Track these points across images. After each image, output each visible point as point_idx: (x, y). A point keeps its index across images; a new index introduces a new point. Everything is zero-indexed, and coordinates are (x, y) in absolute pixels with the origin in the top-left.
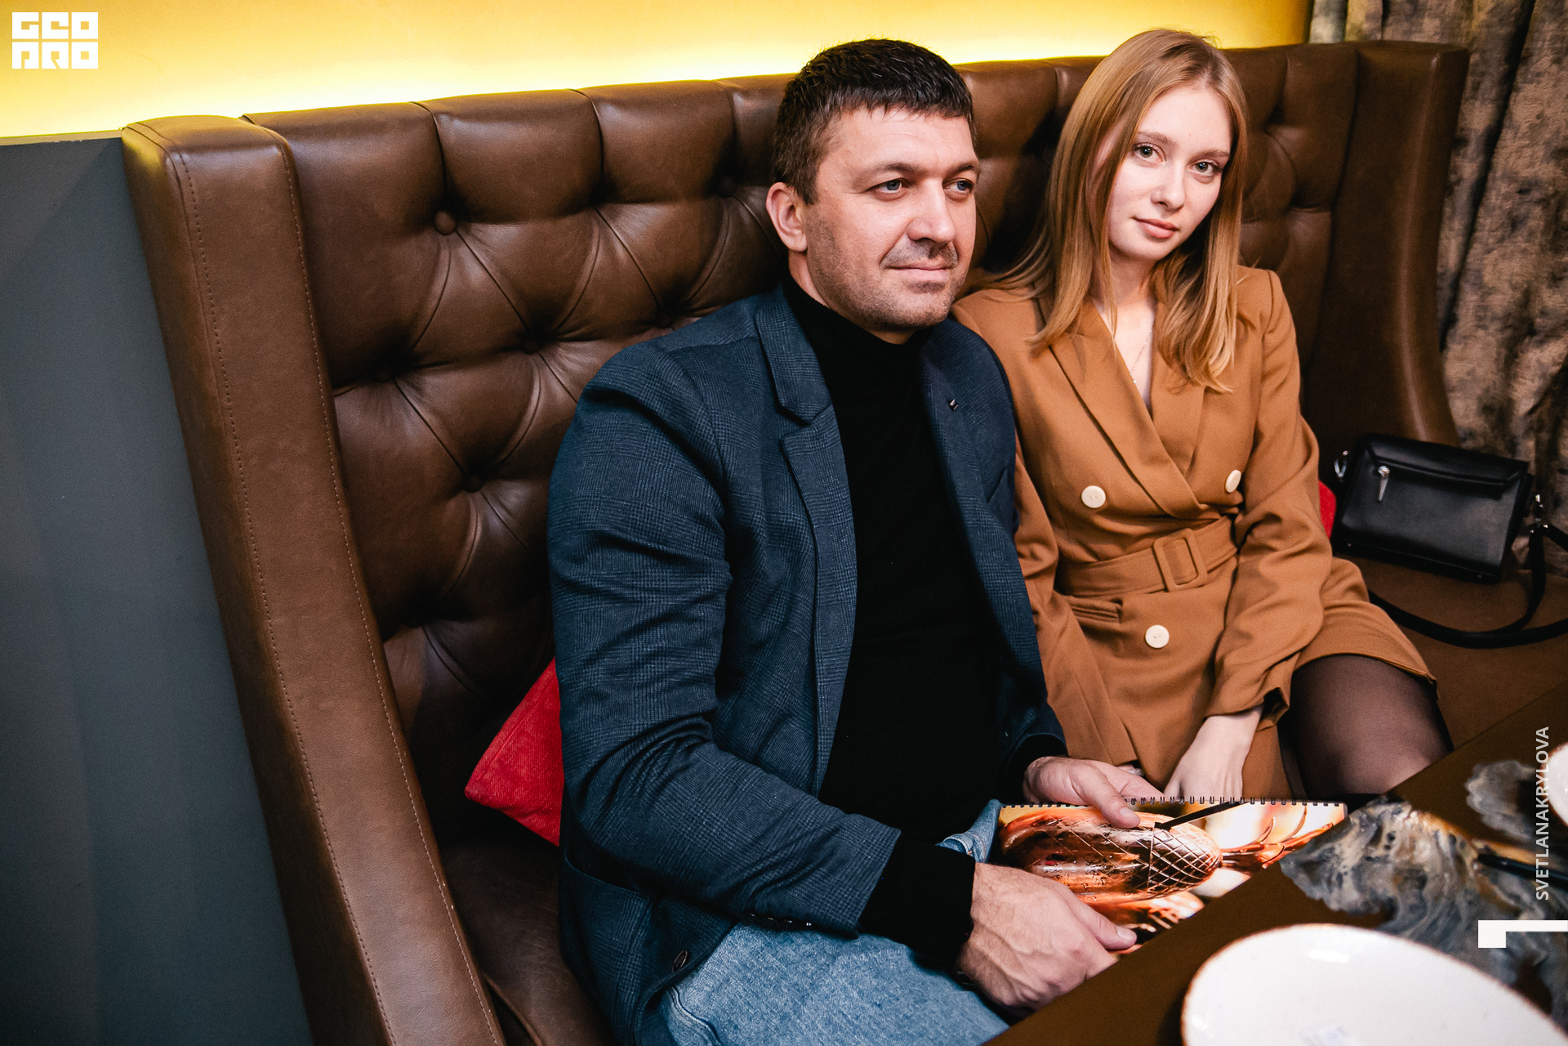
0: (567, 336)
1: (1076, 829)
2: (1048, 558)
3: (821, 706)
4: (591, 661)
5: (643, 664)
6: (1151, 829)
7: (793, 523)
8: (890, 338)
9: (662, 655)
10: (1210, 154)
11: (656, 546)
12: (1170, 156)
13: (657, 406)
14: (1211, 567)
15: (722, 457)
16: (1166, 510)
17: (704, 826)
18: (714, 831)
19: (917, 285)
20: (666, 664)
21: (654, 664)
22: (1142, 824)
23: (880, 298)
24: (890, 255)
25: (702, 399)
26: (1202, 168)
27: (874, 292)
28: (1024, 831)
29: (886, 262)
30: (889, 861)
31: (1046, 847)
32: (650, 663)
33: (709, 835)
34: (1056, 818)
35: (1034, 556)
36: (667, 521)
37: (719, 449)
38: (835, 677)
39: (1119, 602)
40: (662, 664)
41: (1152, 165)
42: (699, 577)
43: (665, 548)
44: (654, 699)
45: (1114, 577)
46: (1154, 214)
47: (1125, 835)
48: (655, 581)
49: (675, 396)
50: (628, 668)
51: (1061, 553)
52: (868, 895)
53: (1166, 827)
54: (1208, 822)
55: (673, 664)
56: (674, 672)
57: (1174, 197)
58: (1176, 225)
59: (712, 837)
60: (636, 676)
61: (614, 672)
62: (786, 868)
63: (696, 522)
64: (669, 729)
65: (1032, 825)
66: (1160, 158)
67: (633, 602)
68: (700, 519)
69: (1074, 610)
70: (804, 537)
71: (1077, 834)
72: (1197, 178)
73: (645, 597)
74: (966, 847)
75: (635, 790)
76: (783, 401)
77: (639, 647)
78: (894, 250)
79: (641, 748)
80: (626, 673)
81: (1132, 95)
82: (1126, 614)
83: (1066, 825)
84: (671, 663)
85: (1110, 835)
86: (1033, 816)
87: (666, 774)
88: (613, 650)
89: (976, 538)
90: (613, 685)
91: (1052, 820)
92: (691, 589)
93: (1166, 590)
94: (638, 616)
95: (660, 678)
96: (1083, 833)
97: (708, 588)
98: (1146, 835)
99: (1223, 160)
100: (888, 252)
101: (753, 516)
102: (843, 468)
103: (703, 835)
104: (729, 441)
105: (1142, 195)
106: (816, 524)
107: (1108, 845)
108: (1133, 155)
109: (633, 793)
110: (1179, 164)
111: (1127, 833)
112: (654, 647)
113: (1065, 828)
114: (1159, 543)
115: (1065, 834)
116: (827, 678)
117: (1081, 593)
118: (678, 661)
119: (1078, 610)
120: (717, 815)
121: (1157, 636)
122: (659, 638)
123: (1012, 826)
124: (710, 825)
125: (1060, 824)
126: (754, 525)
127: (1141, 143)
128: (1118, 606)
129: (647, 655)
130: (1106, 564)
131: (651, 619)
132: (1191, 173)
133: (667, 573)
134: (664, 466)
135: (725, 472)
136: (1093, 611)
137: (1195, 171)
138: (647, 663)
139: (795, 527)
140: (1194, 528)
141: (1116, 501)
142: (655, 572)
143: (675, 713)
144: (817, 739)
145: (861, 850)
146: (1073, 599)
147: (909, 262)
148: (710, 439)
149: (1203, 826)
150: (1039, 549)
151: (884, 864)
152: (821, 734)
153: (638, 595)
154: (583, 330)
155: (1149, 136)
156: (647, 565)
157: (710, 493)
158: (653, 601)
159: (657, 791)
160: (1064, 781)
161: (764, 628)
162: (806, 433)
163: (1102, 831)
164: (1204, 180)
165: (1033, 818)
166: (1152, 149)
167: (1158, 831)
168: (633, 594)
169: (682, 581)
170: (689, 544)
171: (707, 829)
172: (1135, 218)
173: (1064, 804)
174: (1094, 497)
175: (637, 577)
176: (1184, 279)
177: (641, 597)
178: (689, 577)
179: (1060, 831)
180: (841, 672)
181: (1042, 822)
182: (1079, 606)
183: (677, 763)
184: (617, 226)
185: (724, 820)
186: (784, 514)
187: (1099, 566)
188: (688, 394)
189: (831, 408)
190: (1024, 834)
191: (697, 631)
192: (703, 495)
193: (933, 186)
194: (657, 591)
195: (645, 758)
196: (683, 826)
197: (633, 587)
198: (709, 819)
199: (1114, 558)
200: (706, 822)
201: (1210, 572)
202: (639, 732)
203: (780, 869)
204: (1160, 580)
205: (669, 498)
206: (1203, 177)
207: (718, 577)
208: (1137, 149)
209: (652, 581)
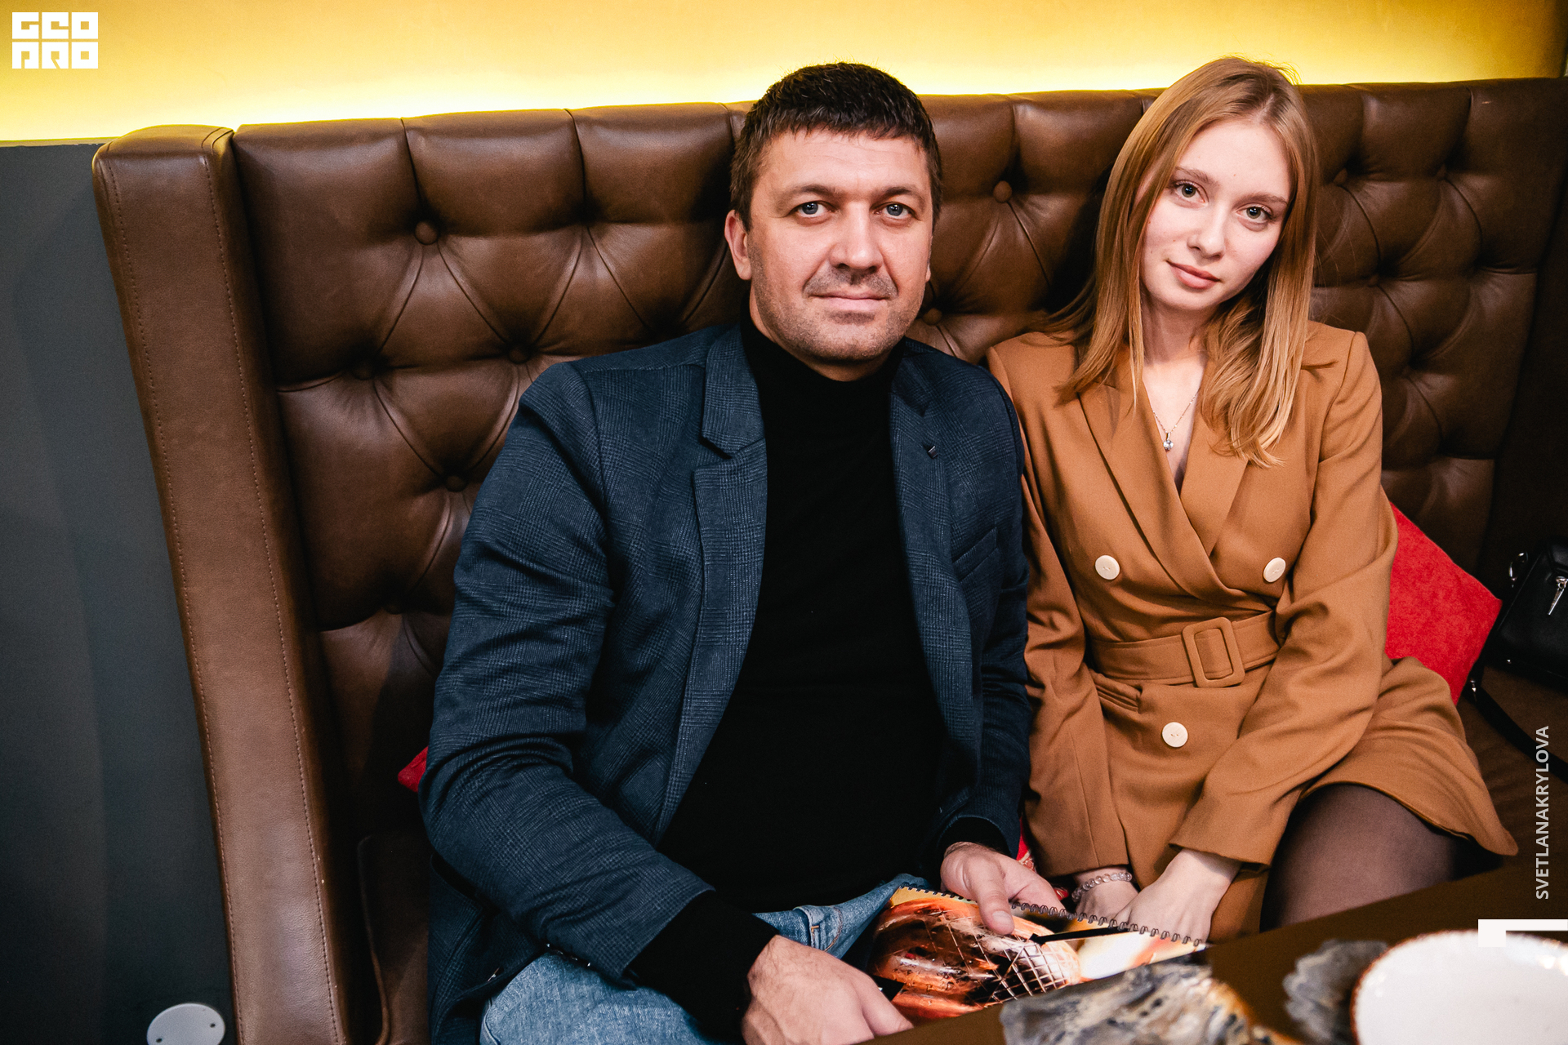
0: (548, 349)
1: (955, 925)
2: (1067, 628)
3: (680, 747)
4: (454, 668)
5: (496, 677)
6: (1025, 940)
7: (683, 557)
8: (833, 374)
9: (516, 672)
10: (1260, 198)
11: (528, 563)
12: (1213, 197)
13: (555, 426)
14: (1248, 666)
15: (603, 480)
16: (1188, 590)
17: (508, 846)
18: (516, 852)
19: (838, 315)
20: (518, 681)
21: (506, 679)
22: (1018, 932)
23: (804, 327)
24: (812, 282)
25: (596, 424)
26: (1254, 213)
27: (798, 320)
28: (905, 917)
29: (807, 289)
30: (676, 917)
31: (915, 937)
32: (503, 678)
33: (511, 855)
34: (943, 909)
35: (1053, 626)
36: (545, 540)
37: (602, 474)
38: (702, 720)
39: (1140, 689)
40: (514, 680)
41: (1192, 206)
42: (569, 599)
43: (535, 566)
44: (496, 713)
45: (1139, 661)
46: (1189, 260)
47: (996, 941)
48: (525, 597)
49: (570, 416)
50: (481, 679)
51: (1086, 627)
52: (642, 947)
53: (1040, 940)
54: (1086, 944)
55: (525, 682)
56: (525, 689)
57: (1211, 243)
58: (1216, 274)
59: (513, 858)
60: (487, 688)
61: (470, 681)
62: (575, 903)
63: (574, 545)
64: (504, 745)
65: (916, 912)
66: (1203, 198)
67: (497, 615)
68: (578, 542)
69: (1098, 689)
70: (692, 573)
71: (952, 930)
72: (1244, 224)
73: (510, 612)
74: (810, 921)
75: (459, 799)
76: (706, 433)
77: (498, 659)
78: (816, 277)
79: (470, 759)
80: (479, 684)
81: (1175, 126)
82: (1144, 705)
83: (948, 919)
84: (524, 680)
85: (983, 939)
86: (923, 902)
87: (485, 788)
88: (474, 660)
89: (921, 597)
90: (465, 694)
91: (937, 910)
92: (558, 610)
93: (1195, 684)
94: (499, 629)
95: (507, 694)
96: (958, 931)
97: (574, 611)
98: (1017, 946)
99: (1279, 207)
100: (810, 279)
101: (630, 545)
102: (762, 507)
103: (506, 855)
104: (614, 467)
105: (1177, 238)
106: (708, 561)
107: (974, 949)
108: (1172, 193)
109: (456, 802)
110: (1222, 208)
111: (1000, 940)
112: (509, 662)
113: (944, 921)
114: (1189, 629)
115: (943, 928)
116: (692, 719)
117: (1109, 673)
118: (532, 679)
119: (1103, 690)
120: (522, 837)
121: (1175, 734)
122: (517, 654)
123: (897, 910)
124: (513, 846)
125: (943, 916)
126: (630, 554)
127: (1180, 180)
128: (1138, 693)
129: (500, 669)
130: (1128, 646)
131: (509, 635)
132: (1238, 218)
133: (538, 591)
134: (553, 486)
135: (606, 499)
136: (1115, 695)
137: (1245, 215)
138: (500, 677)
139: (685, 562)
140: (1232, 618)
141: (1131, 574)
142: (526, 589)
143: (513, 729)
144: (668, 779)
145: (653, 899)
146: (1101, 678)
147: (829, 290)
148: (594, 464)
149: (1078, 948)
150: (1058, 619)
151: (670, 919)
152: (673, 776)
153: (505, 609)
154: (562, 344)
155: (1188, 173)
156: (519, 581)
157: (593, 516)
158: (516, 617)
159: (473, 803)
160: (957, 872)
161: (641, 660)
162: (726, 466)
163: (974, 931)
164: (1253, 227)
165: (921, 905)
166: (1196, 189)
167: (1031, 943)
168: (500, 607)
169: (550, 601)
170: (564, 566)
171: (510, 849)
172: (1168, 262)
173: (957, 895)
174: (1107, 567)
175: (509, 591)
176: (1240, 336)
177: (506, 612)
178: (559, 598)
179: (938, 924)
180: (711, 716)
181: (926, 911)
182: (1104, 686)
183: (496, 781)
184: (602, 245)
185: (527, 843)
186: (675, 547)
187: (1124, 646)
188: (583, 417)
189: (762, 444)
190: (905, 920)
191: (559, 652)
192: (584, 518)
193: (858, 211)
194: (523, 607)
195: (472, 769)
196: (490, 843)
197: (502, 601)
198: (513, 840)
199: (1139, 640)
200: (511, 843)
201: (1247, 671)
202: (473, 743)
203: (569, 903)
204: (1189, 672)
205: (551, 517)
206: (1254, 224)
207: (589, 599)
208: (1176, 187)
209: (522, 597)
